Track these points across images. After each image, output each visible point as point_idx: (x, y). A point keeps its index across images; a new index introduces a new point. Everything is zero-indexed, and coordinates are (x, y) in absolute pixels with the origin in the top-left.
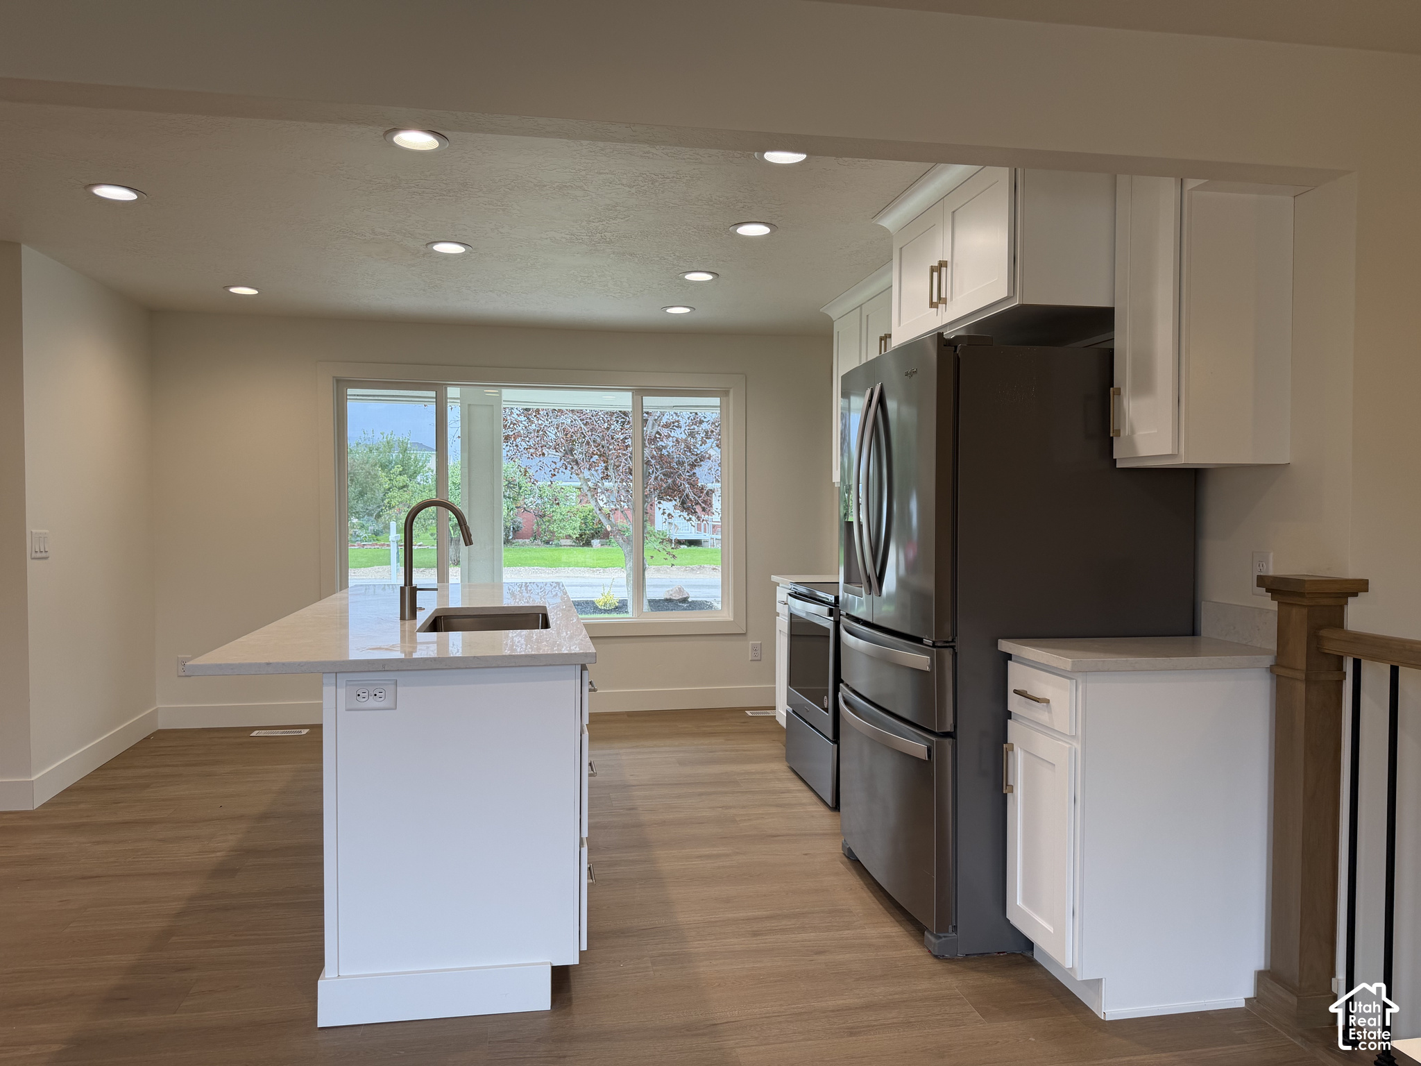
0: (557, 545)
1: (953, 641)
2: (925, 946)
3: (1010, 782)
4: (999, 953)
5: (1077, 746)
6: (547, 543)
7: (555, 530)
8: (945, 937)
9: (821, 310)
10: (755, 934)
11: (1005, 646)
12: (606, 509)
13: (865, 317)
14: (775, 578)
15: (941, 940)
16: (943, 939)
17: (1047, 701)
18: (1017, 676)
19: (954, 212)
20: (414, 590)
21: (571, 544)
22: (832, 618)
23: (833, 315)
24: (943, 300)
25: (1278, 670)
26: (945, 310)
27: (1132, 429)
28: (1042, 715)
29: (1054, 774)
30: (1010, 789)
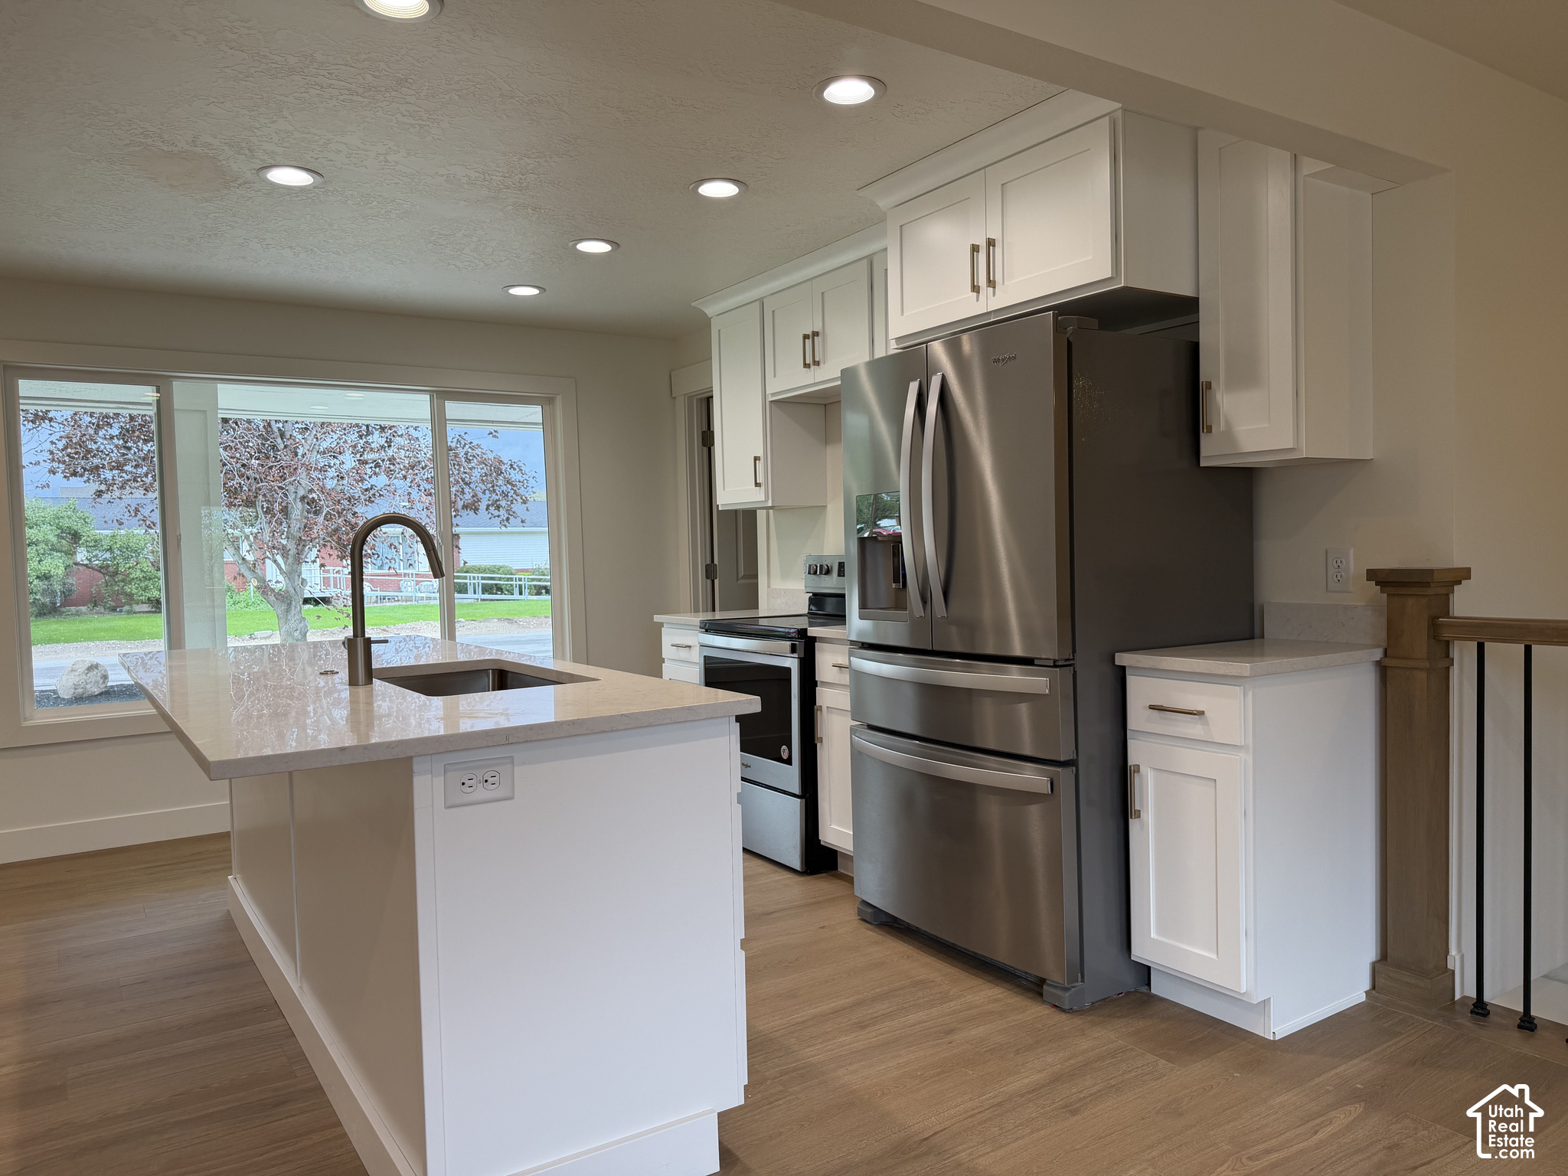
0: (129, 612)
1: (1073, 659)
2: (1044, 1002)
3: (1137, 807)
4: (1119, 994)
6: (114, 610)
7: (134, 591)
8: (1073, 987)
9: (692, 304)
10: (862, 1026)
11: (1122, 659)
12: (250, 558)
13: (771, 313)
14: (657, 618)
15: (1070, 992)
16: (1073, 989)
17: (1201, 713)
18: (1141, 691)
19: (1003, 185)
20: (368, 642)
21: (149, 609)
22: (796, 655)
23: (710, 311)
24: (991, 283)
25: (1388, 662)
26: (994, 295)
27: (1228, 424)
28: (1191, 728)
29: (1214, 790)
30: (1138, 815)
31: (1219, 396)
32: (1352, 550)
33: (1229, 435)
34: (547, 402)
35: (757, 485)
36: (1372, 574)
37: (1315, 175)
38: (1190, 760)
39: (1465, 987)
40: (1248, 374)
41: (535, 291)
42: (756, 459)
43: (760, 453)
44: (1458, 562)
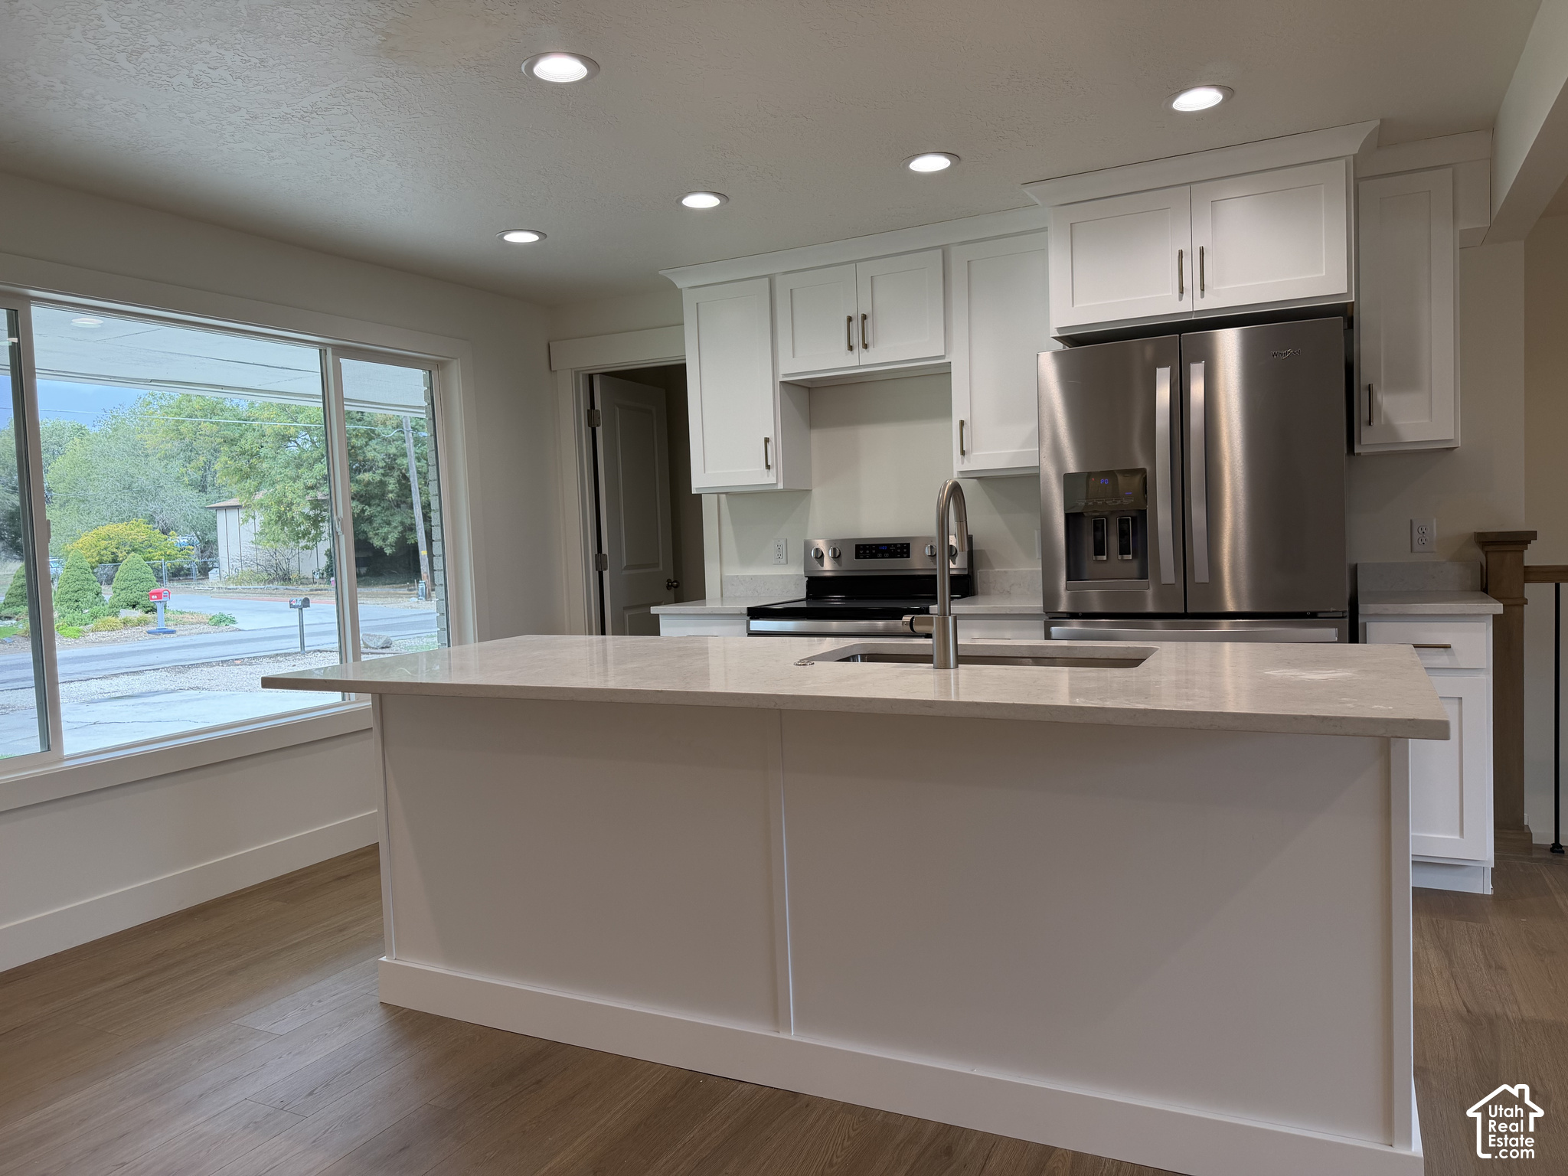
5: (1490, 677)
9: (660, 272)
17: (1446, 647)
19: (1216, 201)
23: (680, 284)
24: (1203, 286)
26: (1203, 296)
27: (1387, 419)
29: (1458, 706)
31: (1379, 397)
32: (1435, 520)
33: (1390, 428)
34: (434, 368)
35: (768, 467)
36: (1478, 536)
40: (1408, 379)
41: (534, 238)
42: (767, 440)
43: (770, 435)
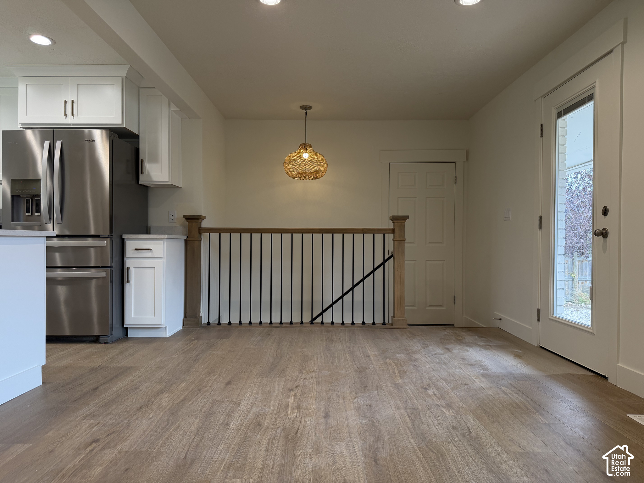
1: (112, 235)
3: (129, 280)
4: (120, 339)
5: (165, 260)
8: (110, 336)
11: (124, 236)
15: (110, 338)
17: (151, 249)
18: (130, 245)
19: (79, 84)
24: (73, 115)
25: (188, 239)
26: (73, 118)
27: (148, 172)
28: (149, 254)
29: (154, 271)
30: (128, 282)
31: (146, 164)
32: (176, 211)
33: (149, 175)
36: (185, 216)
37: (174, 111)
38: (147, 263)
39: (205, 321)
40: (155, 159)
44: (203, 214)
